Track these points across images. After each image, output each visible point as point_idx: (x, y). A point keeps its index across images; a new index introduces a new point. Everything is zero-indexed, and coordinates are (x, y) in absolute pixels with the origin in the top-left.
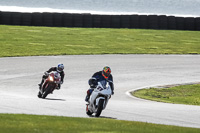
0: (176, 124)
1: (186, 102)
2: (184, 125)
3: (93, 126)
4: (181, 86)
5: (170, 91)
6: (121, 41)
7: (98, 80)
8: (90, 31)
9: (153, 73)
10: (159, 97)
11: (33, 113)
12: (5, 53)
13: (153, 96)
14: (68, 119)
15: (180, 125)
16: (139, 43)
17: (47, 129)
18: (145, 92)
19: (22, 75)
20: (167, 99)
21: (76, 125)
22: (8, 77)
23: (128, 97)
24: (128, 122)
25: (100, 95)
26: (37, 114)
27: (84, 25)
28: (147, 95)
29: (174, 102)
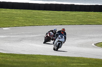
3: (75, 61)
6: (90, 18)
8: (74, 13)
11: (45, 54)
12: (31, 24)
16: (99, 19)
17: (52, 62)
19: (39, 35)
21: (66, 60)
22: (32, 36)
23: (93, 46)
24: (93, 59)
27: (71, 10)
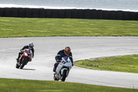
0: (103, 85)
1: (110, 70)
2: (109, 85)
3: (46, 86)
4: (106, 58)
5: (99, 62)
6: (65, 27)
7: (62, 56)
9: (87, 49)
10: (91, 66)
11: (5, 77)
13: (88, 65)
14: (28, 81)
15: (106, 85)
16: (77, 29)
18: (81, 62)
20: (97, 67)
21: (34, 85)
24: (70, 83)
25: (64, 67)
26: (7, 78)
28: (83, 64)
29: (102, 69)
